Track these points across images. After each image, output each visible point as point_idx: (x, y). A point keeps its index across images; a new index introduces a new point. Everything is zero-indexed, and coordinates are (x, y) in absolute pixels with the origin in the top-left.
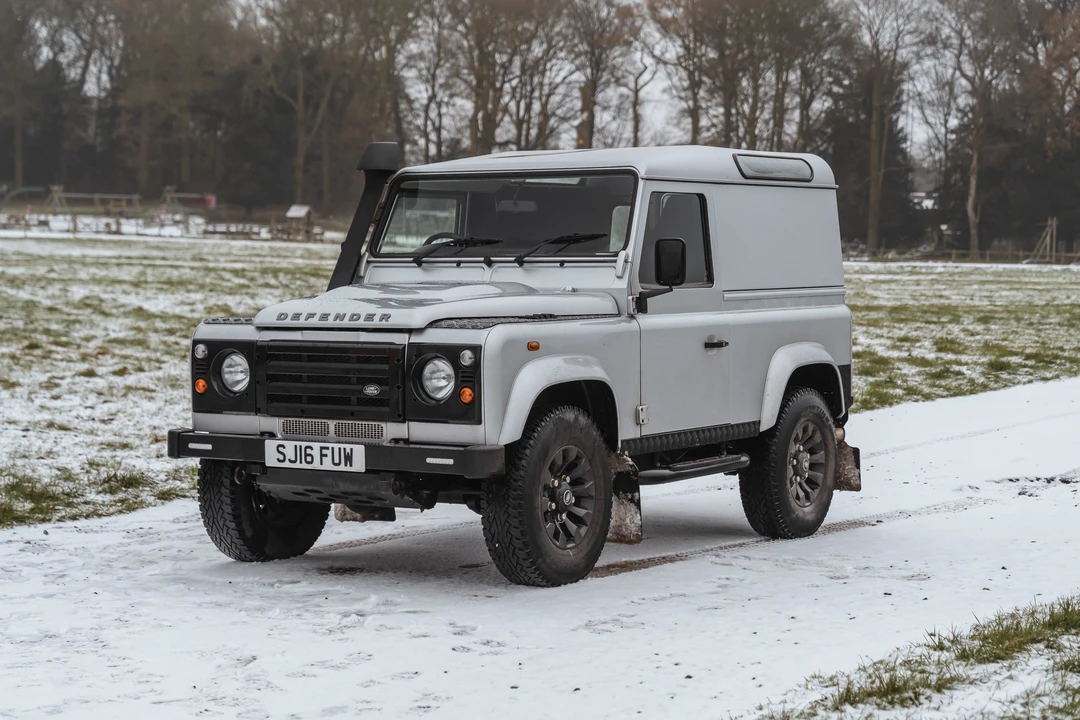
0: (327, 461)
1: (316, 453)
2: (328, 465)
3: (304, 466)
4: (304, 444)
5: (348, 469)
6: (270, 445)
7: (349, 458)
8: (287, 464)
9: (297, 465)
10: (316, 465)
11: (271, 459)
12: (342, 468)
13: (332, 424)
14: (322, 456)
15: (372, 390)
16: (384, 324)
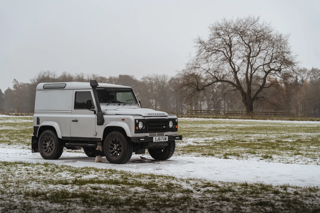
0: (163, 140)
1: (161, 139)
2: (163, 141)
3: (159, 141)
4: (159, 137)
5: (166, 141)
6: (154, 138)
7: (166, 139)
8: (157, 141)
9: (158, 141)
10: (161, 141)
11: (154, 141)
12: (165, 141)
13: (157, 133)
14: (162, 139)
15: (164, 127)
16: (164, 115)
